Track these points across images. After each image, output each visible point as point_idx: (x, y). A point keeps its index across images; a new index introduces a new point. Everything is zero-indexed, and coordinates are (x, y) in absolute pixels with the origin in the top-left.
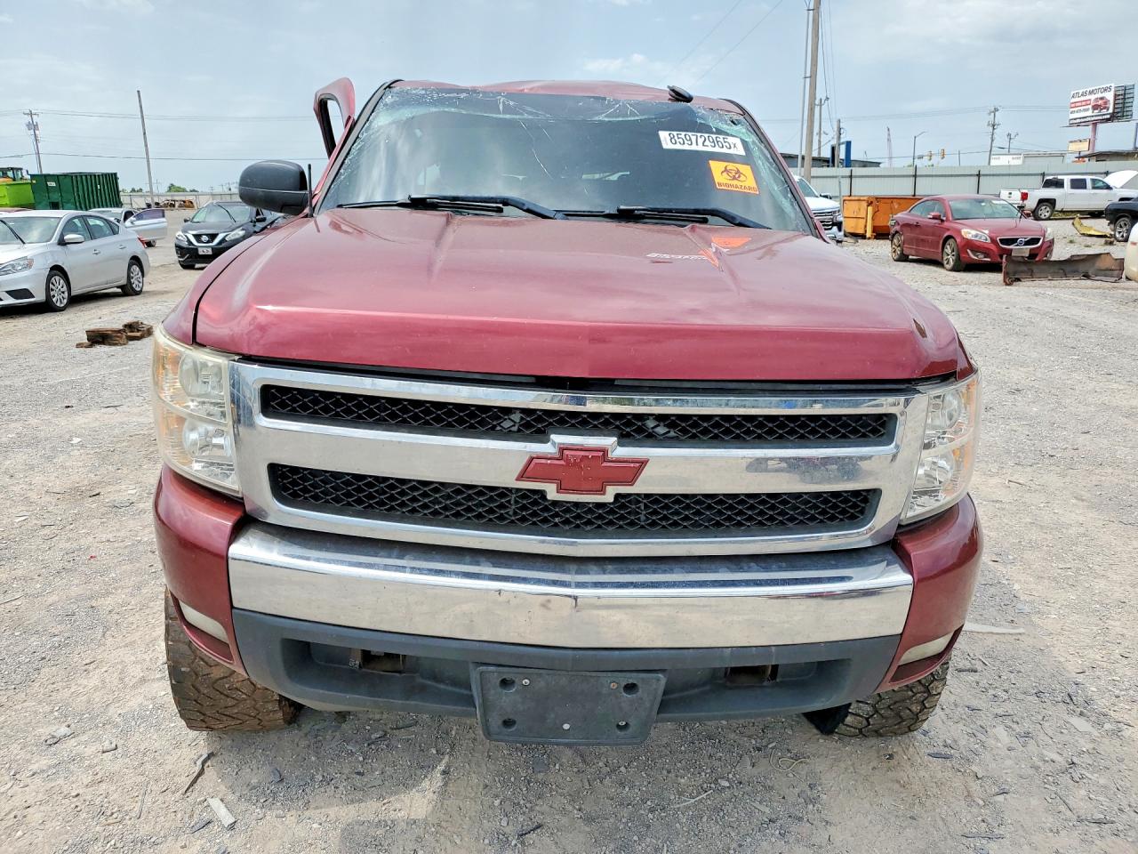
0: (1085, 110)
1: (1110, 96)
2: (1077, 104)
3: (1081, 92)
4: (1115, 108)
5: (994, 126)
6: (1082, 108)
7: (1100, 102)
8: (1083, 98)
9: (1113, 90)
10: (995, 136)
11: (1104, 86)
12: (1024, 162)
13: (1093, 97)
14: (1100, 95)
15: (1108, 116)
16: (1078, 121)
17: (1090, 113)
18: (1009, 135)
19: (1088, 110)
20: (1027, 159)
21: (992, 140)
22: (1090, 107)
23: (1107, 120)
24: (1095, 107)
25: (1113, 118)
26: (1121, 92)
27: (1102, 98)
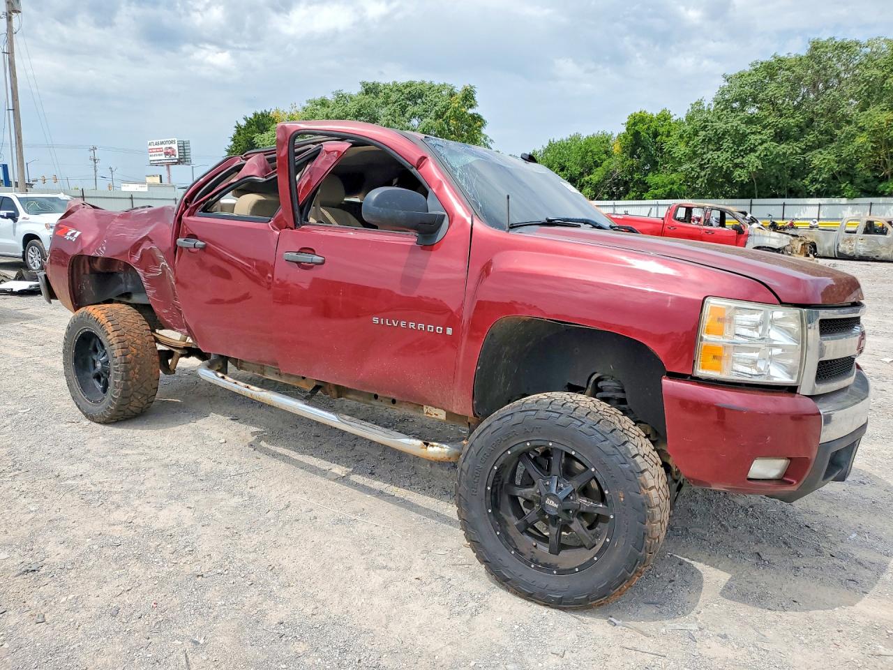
0: (159, 155)
1: (175, 146)
2: (154, 150)
3: (154, 141)
4: (179, 155)
5: (95, 160)
6: (157, 153)
7: (169, 150)
8: (157, 147)
9: (176, 142)
10: (97, 168)
11: (170, 140)
12: (149, 189)
13: (163, 146)
14: (168, 146)
15: (176, 161)
16: (156, 162)
17: (163, 157)
18: (111, 168)
19: (161, 155)
20: (151, 188)
21: (96, 172)
22: (163, 153)
23: (176, 163)
24: (167, 154)
25: (179, 162)
26: (182, 145)
27: (169, 148)
